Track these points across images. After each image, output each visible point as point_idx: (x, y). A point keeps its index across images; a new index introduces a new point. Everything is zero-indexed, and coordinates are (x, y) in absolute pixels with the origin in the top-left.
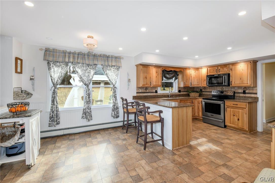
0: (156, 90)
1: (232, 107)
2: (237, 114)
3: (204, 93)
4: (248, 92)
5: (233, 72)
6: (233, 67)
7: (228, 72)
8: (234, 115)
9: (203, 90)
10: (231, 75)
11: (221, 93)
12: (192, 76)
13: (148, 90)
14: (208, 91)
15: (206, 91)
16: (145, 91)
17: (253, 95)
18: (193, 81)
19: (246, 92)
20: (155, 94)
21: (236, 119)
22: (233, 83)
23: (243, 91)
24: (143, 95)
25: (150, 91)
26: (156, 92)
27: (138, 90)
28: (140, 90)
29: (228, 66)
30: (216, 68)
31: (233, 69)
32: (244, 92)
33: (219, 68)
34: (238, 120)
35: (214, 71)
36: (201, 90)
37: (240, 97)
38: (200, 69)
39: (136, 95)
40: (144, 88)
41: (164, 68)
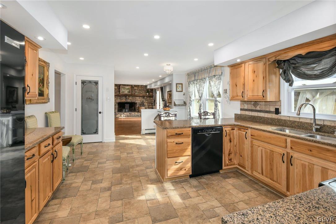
0: (277, 107)
13: (259, 106)
16: (254, 109)
20: (274, 116)
24: (250, 114)
25: (264, 108)
26: (277, 111)
27: (242, 105)
28: (245, 105)
39: (240, 114)
40: (253, 103)
41: (275, 56)
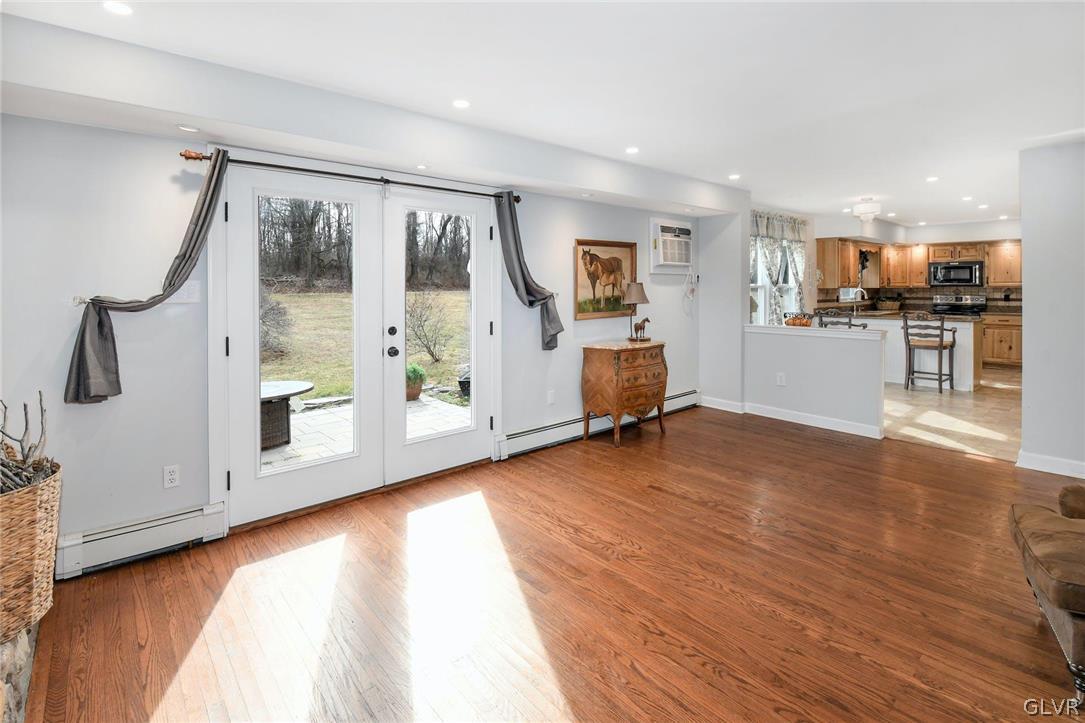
1: (999, 326)
2: (1008, 339)
3: (907, 302)
5: (992, 258)
6: (992, 249)
7: (980, 259)
8: (1001, 341)
9: (907, 295)
10: (986, 263)
11: (956, 301)
12: (892, 262)
14: (918, 296)
15: (915, 296)
17: (1016, 303)
18: (892, 274)
19: (1011, 297)
21: (1005, 346)
22: (991, 279)
23: (1005, 296)
29: (978, 247)
30: (951, 249)
31: (991, 254)
32: (1007, 298)
33: (959, 248)
34: (1010, 348)
35: (947, 255)
36: (899, 295)
37: (997, 307)
38: (909, 249)
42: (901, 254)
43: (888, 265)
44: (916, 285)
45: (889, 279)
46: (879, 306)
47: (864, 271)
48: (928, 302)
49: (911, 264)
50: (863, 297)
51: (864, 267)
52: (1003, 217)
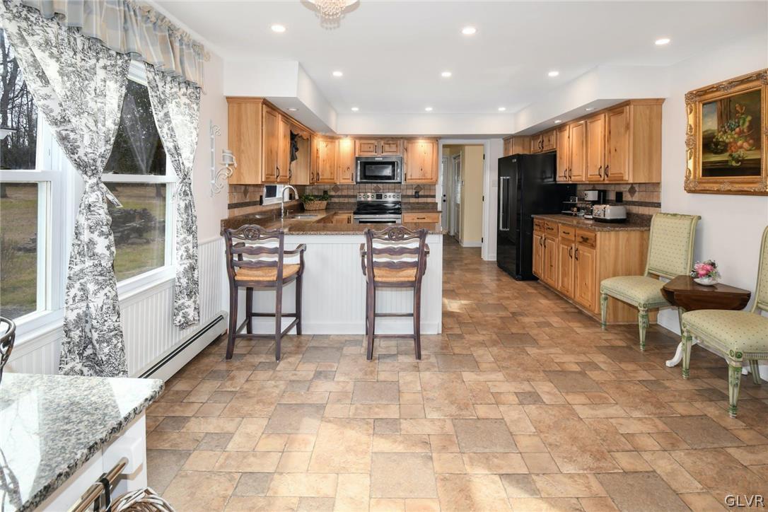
3: (333, 200)
4: (423, 194)
6: (410, 145)
7: (400, 155)
9: (332, 193)
10: (406, 160)
11: (377, 198)
12: (321, 155)
14: (343, 194)
15: (340, 194)
17: (429, 200)
22: (409, 178)
23: (416, 193)
29: (401, 141)
30: (376, 143)
31: (409, 150)
32: (417, 196)
33: (382, 143)
35: (371, 149)
36: (325, 192)
37: (409, 204)
42: (329, 146)
43: (318, 157)
44: (343, 181)
45: (318, 174)
46: (306, 206)
47: (294, 162)
48: (352, 200)
49: (339, 156)
50: (291, 197)
51: (293, 158)
52: (429, 109)
